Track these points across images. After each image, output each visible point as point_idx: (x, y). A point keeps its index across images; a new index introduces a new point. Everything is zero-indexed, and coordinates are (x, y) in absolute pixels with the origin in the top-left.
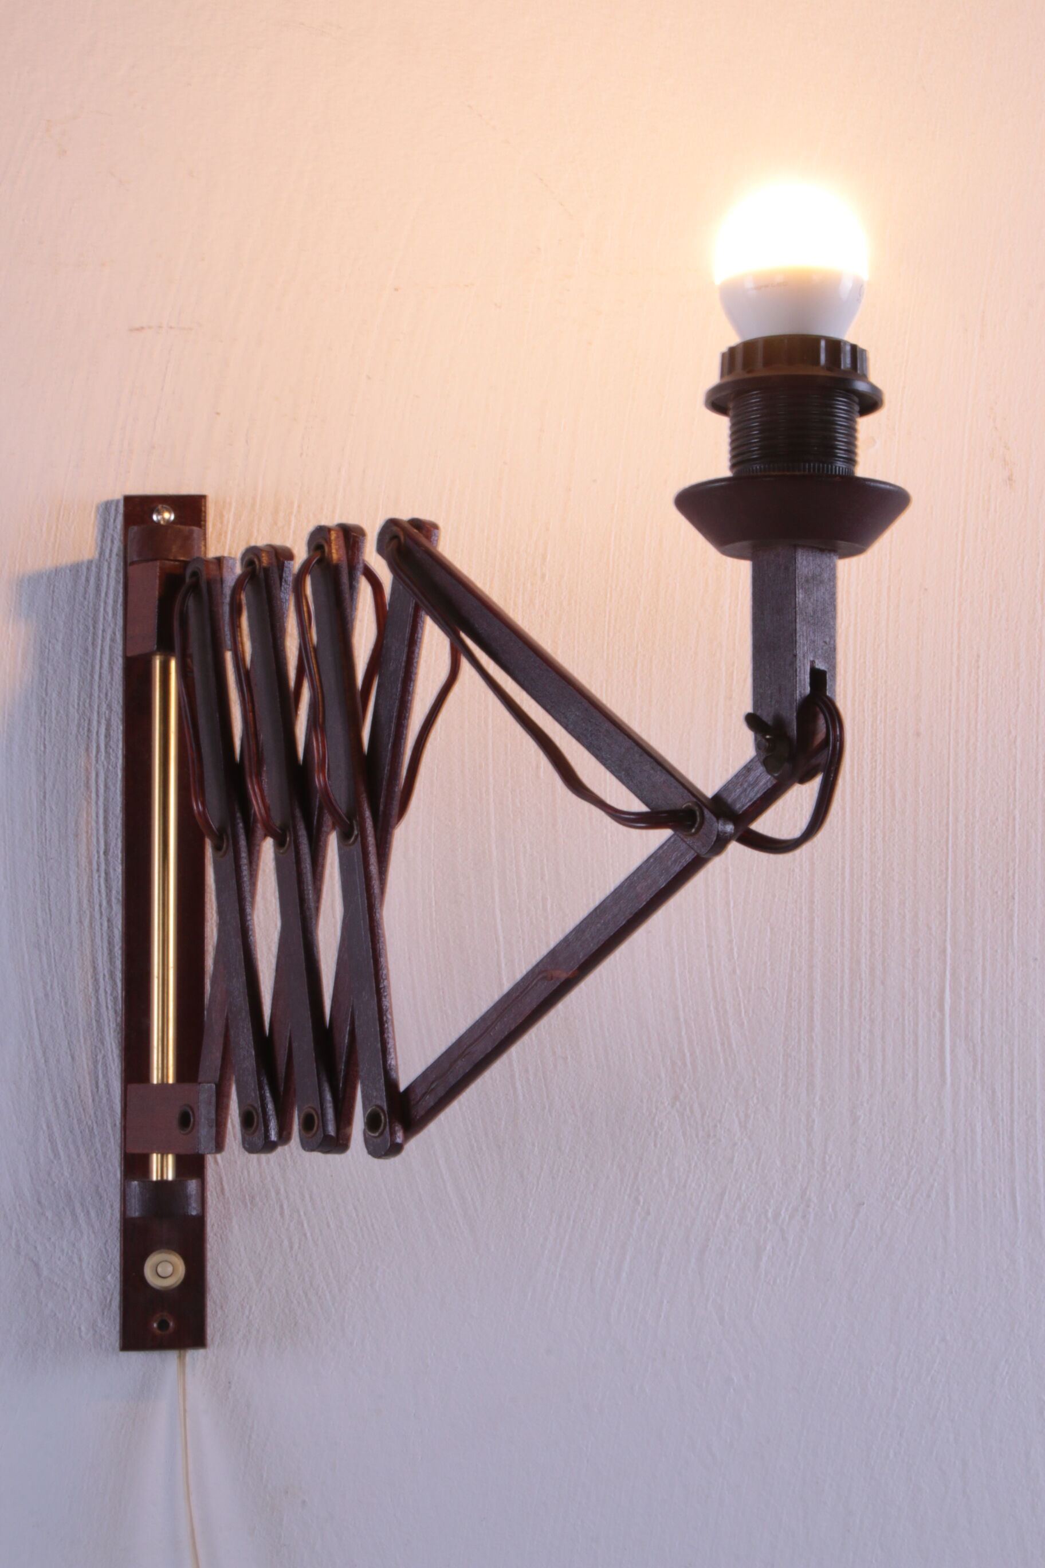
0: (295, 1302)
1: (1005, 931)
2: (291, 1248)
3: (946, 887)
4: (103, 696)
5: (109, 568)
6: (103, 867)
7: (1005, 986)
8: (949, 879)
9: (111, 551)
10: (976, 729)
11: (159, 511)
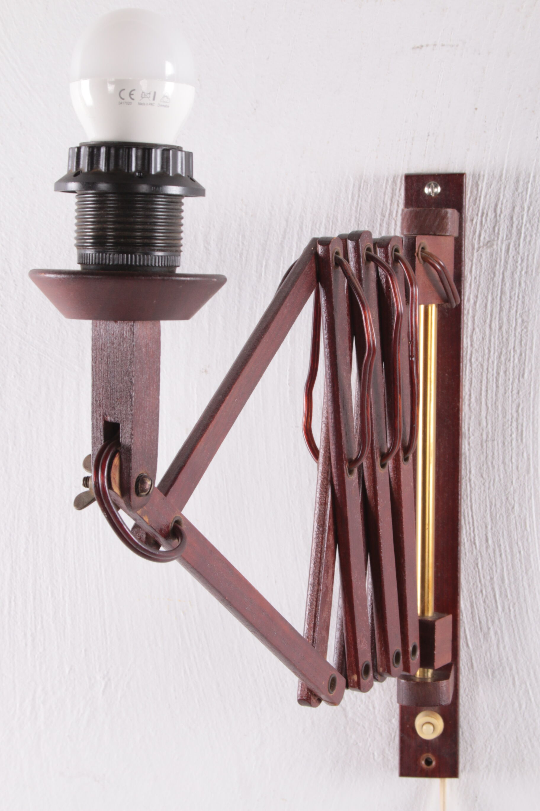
0: (523, 745)
2: (520, 707)
5: (396, 224)
9: (397, 212)
11: (429, 187)
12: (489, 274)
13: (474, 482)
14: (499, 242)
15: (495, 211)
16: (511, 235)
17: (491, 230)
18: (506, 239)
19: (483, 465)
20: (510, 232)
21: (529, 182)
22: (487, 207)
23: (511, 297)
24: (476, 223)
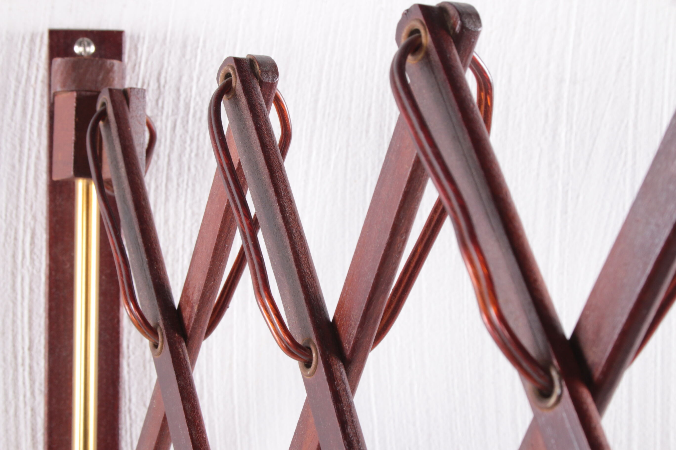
4: (28, 208)
5: (35, 93)
6: (27, 362)
9: (36, 78)
11: (80, 45)
13: (135, 413)
15: (158, 80)
16: (178, 110)
18: (173, 114)
19: (146, 391)
20: (177, 106)
21: (197, 47)
22: (148, 75)
23: (178, 185)
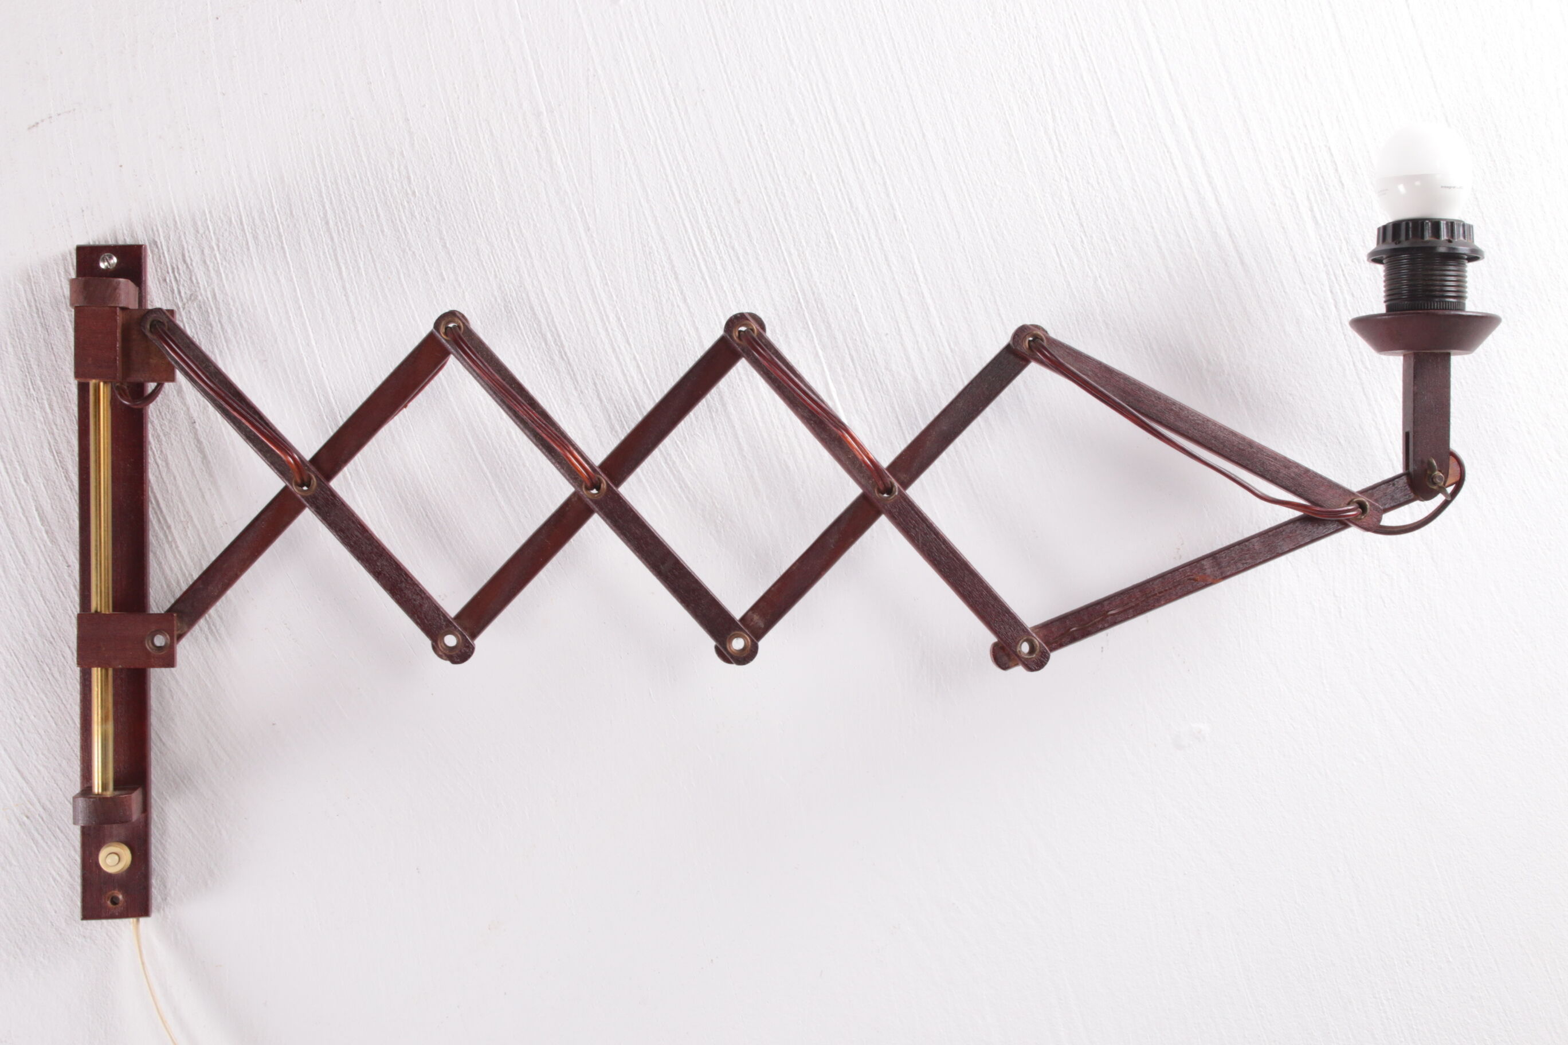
1: (856, 323)
3: (801, 307)
7: (871, 362)
8: (802, 301)
10: (779, 181)
11: (104, 261)
12: (205, 327)
14: (203, 292)
15: (185, 261)
16: (212, 280)
17: (189, 282)
18: (208, 286)
20: (209, 277)
21: (206, 219)
22: (174, 260)
23: (238, 342)
24: (170, 281)
